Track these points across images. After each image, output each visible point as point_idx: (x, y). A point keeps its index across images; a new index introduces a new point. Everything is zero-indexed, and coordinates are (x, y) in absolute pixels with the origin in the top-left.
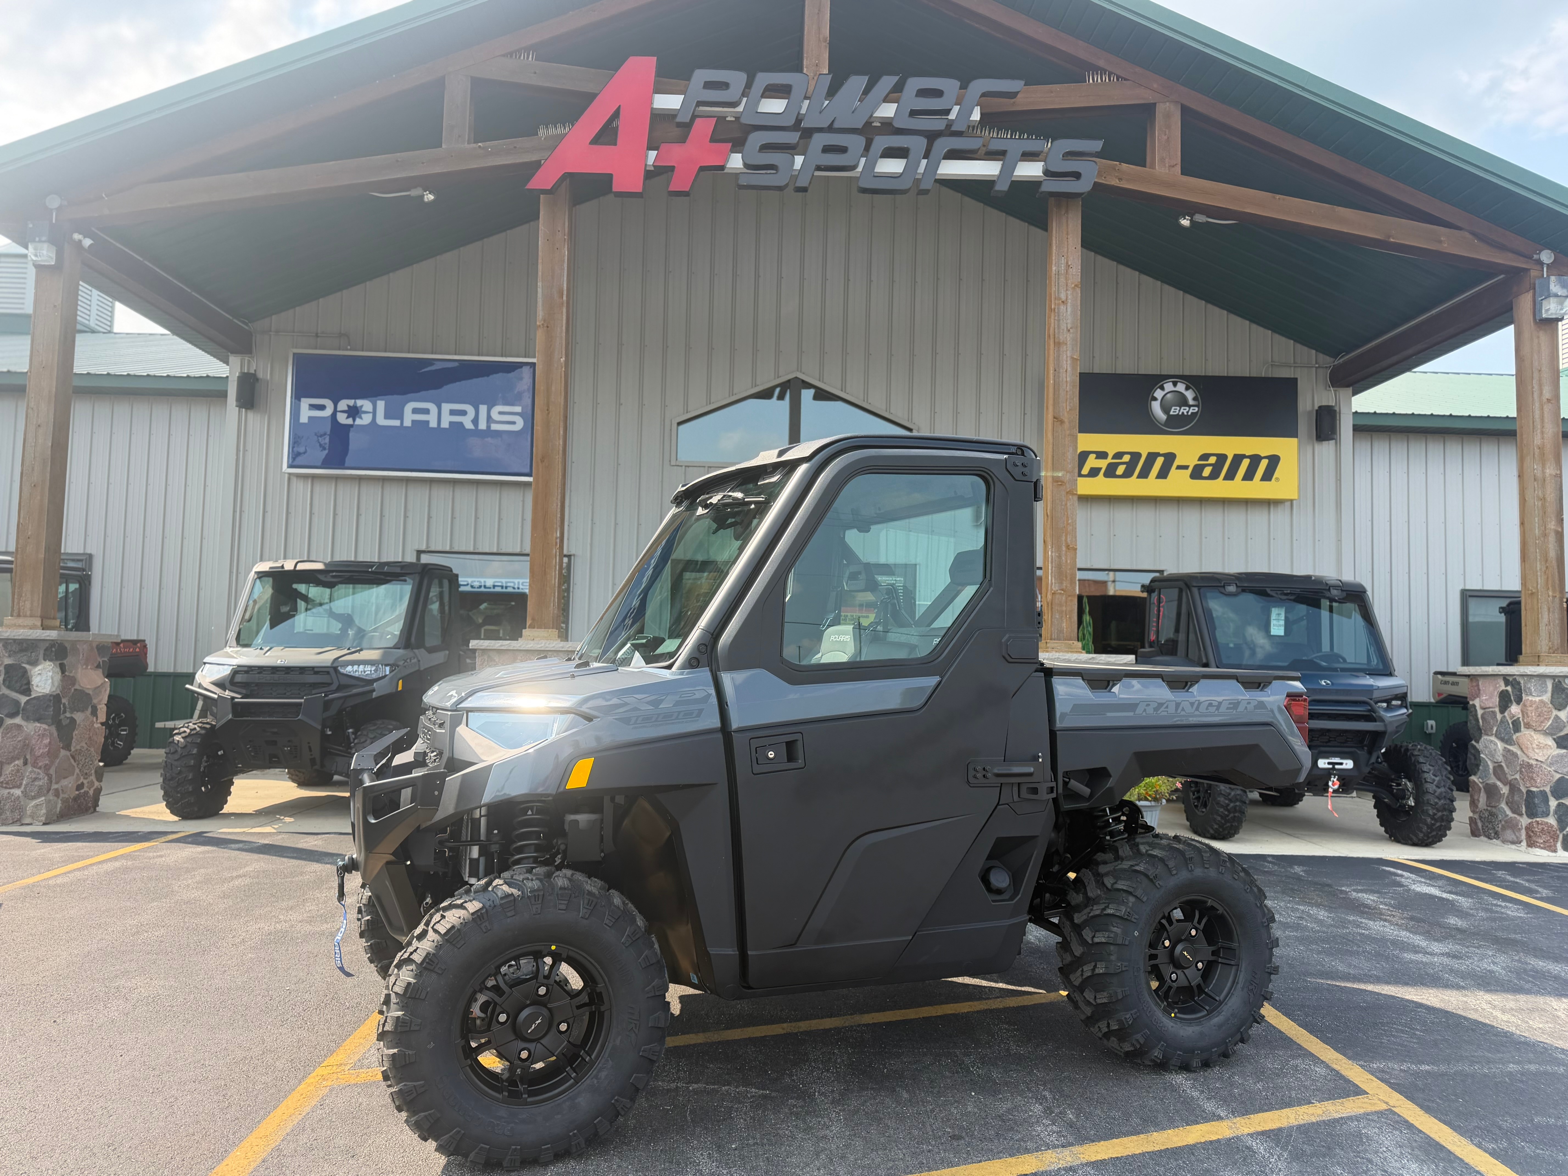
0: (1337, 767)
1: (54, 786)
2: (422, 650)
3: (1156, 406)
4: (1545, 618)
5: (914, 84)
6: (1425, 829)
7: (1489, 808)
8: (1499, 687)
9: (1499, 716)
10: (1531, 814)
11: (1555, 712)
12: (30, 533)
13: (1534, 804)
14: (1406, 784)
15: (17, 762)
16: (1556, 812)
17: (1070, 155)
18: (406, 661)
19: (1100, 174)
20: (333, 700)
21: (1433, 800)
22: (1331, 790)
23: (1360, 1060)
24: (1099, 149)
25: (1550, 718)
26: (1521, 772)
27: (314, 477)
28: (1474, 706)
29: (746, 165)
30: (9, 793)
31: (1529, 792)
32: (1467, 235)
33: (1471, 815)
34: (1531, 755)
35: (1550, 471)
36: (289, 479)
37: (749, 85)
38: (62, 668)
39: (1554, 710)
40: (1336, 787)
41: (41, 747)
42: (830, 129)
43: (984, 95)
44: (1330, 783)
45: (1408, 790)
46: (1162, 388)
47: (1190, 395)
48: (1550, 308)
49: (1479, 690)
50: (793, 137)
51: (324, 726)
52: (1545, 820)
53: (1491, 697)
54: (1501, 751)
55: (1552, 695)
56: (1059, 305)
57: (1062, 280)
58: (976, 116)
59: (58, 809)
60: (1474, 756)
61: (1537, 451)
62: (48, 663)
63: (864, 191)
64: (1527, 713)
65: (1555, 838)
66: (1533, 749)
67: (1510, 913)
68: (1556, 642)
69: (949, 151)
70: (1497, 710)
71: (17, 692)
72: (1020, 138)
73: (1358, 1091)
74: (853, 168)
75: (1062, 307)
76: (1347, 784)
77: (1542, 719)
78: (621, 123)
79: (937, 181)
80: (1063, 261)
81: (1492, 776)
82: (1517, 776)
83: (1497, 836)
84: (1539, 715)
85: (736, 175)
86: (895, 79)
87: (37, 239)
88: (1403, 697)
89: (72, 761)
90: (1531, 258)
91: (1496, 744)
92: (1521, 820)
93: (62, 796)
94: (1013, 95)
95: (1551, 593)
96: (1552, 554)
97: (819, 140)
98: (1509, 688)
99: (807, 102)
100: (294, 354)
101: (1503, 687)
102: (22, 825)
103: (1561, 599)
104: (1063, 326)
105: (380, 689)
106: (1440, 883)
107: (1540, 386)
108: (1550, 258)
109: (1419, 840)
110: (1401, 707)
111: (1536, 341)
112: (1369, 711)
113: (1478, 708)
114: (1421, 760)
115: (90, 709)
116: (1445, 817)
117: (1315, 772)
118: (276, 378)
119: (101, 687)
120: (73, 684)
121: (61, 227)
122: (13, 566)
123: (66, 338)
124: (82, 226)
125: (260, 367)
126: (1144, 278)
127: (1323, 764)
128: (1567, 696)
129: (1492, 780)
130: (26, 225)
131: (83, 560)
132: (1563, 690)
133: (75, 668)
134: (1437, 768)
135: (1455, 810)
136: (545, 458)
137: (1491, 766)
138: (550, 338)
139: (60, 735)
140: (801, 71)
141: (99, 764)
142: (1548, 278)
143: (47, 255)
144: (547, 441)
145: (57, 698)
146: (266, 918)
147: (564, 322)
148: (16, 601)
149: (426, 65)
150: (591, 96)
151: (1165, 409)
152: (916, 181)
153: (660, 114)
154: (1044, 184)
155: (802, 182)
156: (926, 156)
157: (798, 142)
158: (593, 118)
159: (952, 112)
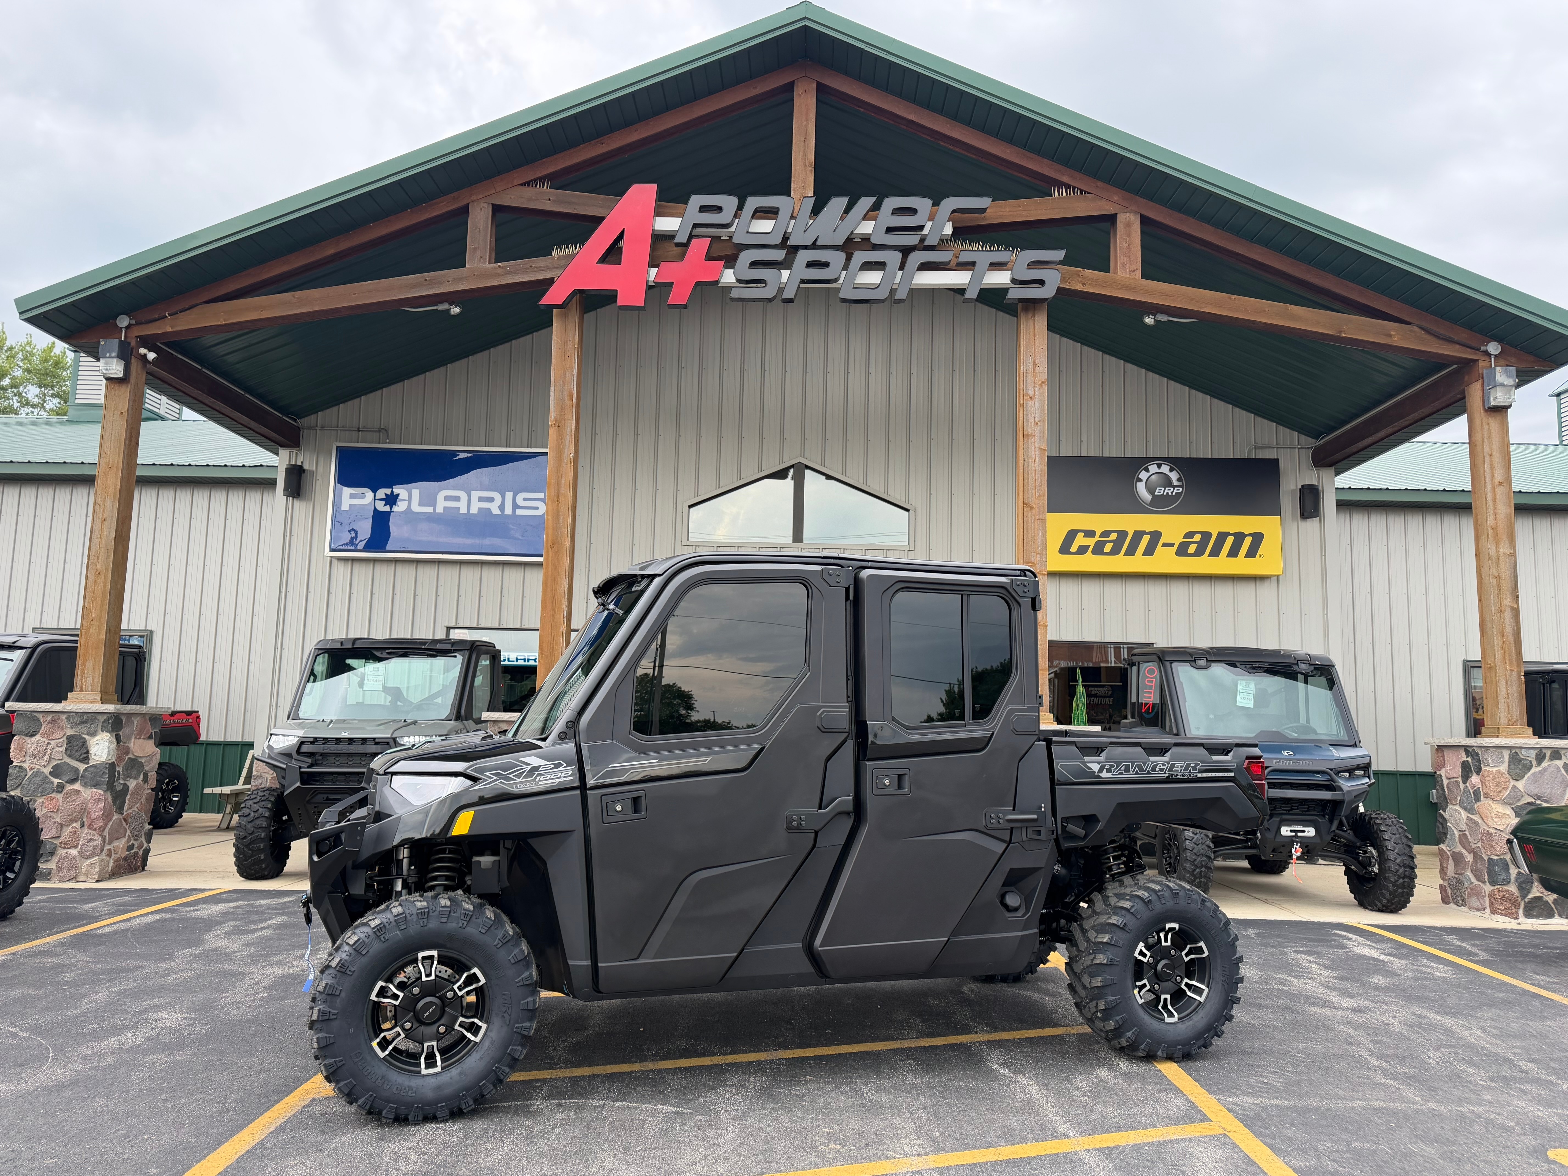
0: (1299, 834)
1: (107, 847)
3: (1141, 488)
4: (1503, 691)
5: (891, 203)
6: (1389, 895)
7: (1456, 876)
8: (1460, 758)
9: (1462, 786)
10: (1493, 882)
11: (1513, 783)
12: (93, 616)
13: (1496, 872)
14: (1371, 852)
15: (74, 825)
16: (1516, 880)
17: (1035, 264)
19: (1063, 279)
21: (1394, 867)
22: (1294, 857)
24: (1062, 259)
25: (1507, 788)
26: (1483, 840)
27: (354, 560)
28: (1441, 776)
29: (739, 281)
30: (67, 853)
31: (1490, 860)
32: (1416, 329)
33: (1441, 882)
34: (1490, 823)
35: (1505, 549)
36: (331, 562)
37: (740, 207)
38: (118, 739)
39: (1511, 780)
40: (1299, 854)
41: (97, 810)
42: (814, 246)
43: (954, 211)
44: (1293, 850)
45: (1373, 858)
46: (1147, 470)
47: (1174, 476)
48: (1498, 398)
49: (1444, 760)
50: (779, 255)
52: (1506, 888)
53: (1454, 768)
54: (1465, 820)
55: (1509, 765)
56: (1027, 400)
57: (1030, 377)
58: (948, 230)
59: (110, 868)
60: (1442, 824)
61: (1490, 532)
62: (105, 734)
63: (844, 301)
64: (1485, 784)
65: (1516, 904)
66: (1492, 818)
67: (1437, 973)
68: (1514, 713)
69: (922, 263)
70: (1460, 780)
71: (77, 760)
72: (990, 250)
74: (835, 280)
75: (1030, 403)
76: (1311, 852)
77: (1500, 789)
78: (623, 244)
79: (912, 290)
80: (1031, 360)
81: (1458, 844)
82: (1479, 845)
83: (1464, 903)
84: (1497, 785)
85: (728, 289)
86: (872, 200)
87: (108, 355)
88: (1366, 767)
89: (124, 823)
90: (1479, 350)
91: (1460, 813)
92: (1484, 887)
93: (113, 856)
94: (983, 210)
95: (1508, 668)
96: (1509, 630)
97: (803, 257)
98: (1469, 759)
99: (793, 222)
100: (337, 447)
101: (1465, 759)
102: (78, 882)
103: (1519, 673)
104: (1031, 420)
106: (1384, 946)
107: (1492, 468)
108: (1497, 349)
109: (1383, 906)
110: (1364, 776)
111: (1486, 427)
112: (1329, 780)
113: (1444, 778)
114: (1383, 828)
115: (142, 776)
116: (1406, 884)
117: (1278, 839)
118: (321, 469)
119: (152, 756)
120: (127, 753)
121: (129, 343)
122: (78, 645)
123: (130, 441)
124: (148, 342)
125: (306, 459)
126: (1129, 366)
127: (1285, 831)
128: (1524, 766)
129: (1459, 848)
130: (99, 342)
131: (143, 637)
132: (1520, 760)
133: (129, 738)
134: (1398, 836)
135: (1416, 877)
136: (554, 544)
137: (1457, 834)
138: (560, 436)
139: (114, 800)
140: (789, 195)
141: (148, 827)
142: (1495, 368)
143: (116, 368)
144: (556, 528)
145: (112, 766)
146: (279, 963)
147: (574, 422)
148: (79, 677)
149: (452, 195)
150: (599, 220)
151: (1151, 490)
152: (893, 291)
153: (661, 235)
154: (1010, 291)
155: (789, 294)
156: (902, 268)
157: (785, 258)
158: (600, 240)
159: (925, 228)
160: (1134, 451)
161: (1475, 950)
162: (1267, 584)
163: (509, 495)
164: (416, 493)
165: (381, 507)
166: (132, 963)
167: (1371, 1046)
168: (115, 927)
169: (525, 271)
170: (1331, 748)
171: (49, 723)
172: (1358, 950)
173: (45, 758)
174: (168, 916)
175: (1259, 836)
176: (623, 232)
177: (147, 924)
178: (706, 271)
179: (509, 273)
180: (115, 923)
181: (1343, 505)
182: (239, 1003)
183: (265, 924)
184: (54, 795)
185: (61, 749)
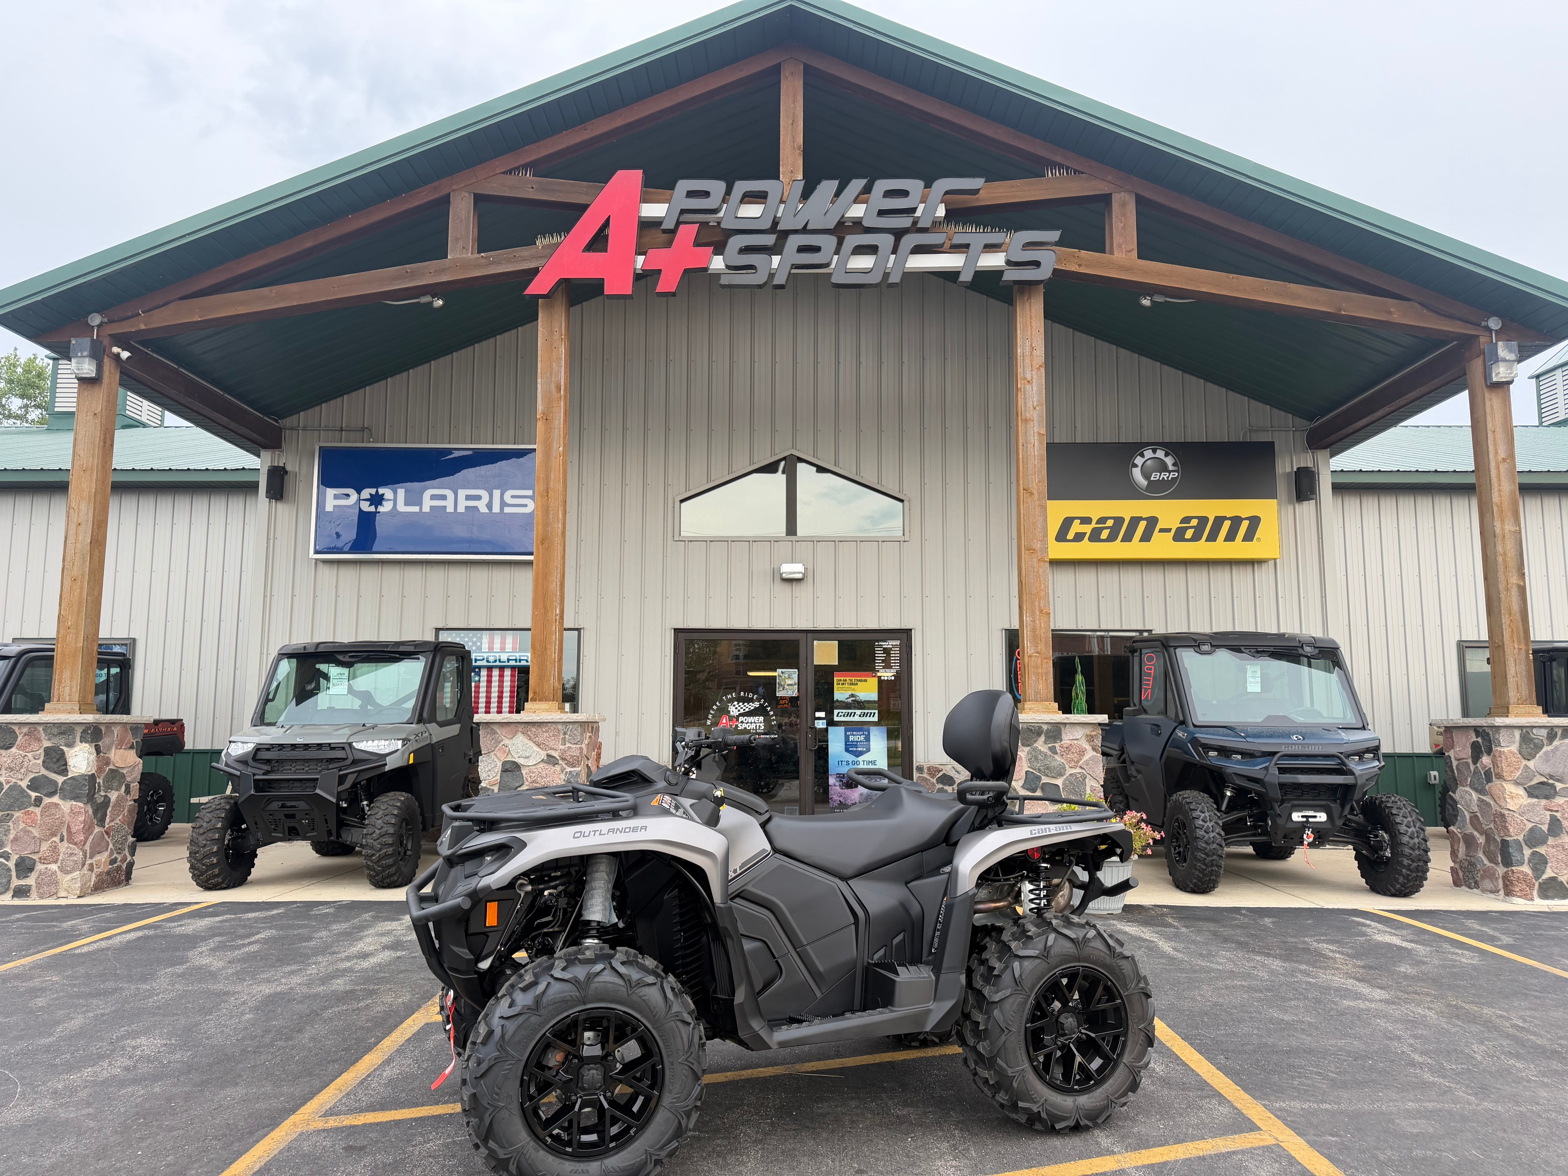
0: (1311, 820)
1: (89, 861)
2: (434, 724)
3: (1137, 473)
4: (1512, 669)
5: (882, 185)
6: (1401, 880)
7: (1468, 858)
8: (1470, 739)
9: (1472, 767)
10: (1507, 862)
11: (1525, 762)
12: (70, 624)
13: (1509, 853)
14: (1382, 836)
15: (54, 839)
16: (1529, 861)
17: (1030, 245)
18: (417, 735)
19: (1059, 261)
20: (347, 774)
21: (1407, 851)
22: (1305, 843)
23: (1264, 1099)
24: (1057, 239)
25: (1519, 768)
26: (1495, 822)
27: (339, 562)
28: (1449, 757)
29: (728, 267)
30: (45, 868)
31: (1503, 841)
32: (1416, 305)
33: (1452, 864)
34: (1503, 805)
35: (1509, 527)
36: (316, 563)
37: (728, 192)
38: (98, 750)
39: (1523, 760)
40: (1311, 840)
41: (77, 823)
42: (805, 230)
43: (947, 193)
44: (1305, 836)
45: (1385, 842)
46: (1142, 455)
47: (1169, 461)
48: (1500, 373)
49: (1453, 741)
50: (769, 240)
51: (339, 799)
52: (1520, 868)
53: (1464, 749)
54: (1476, 802)
55: (1520, 744)
56: (1025, 384)
57: (1027, 361)
58: (941, 212)
59: (92, 883)
60: (1452, 806)
61: (1495, 509)
62: (84, 745)
63: (836, 286)
64: (1497, 764)
65: (1531, 887)
66: (1505, 798)
67: (1464, 960)
68: (1524, 692)
69: (915, 246)
70: (1470, 761)
71: (55, 772)
72: (984, 232)
73: (1253, 1127)
74: (827, 265)
75: (1028, 387)
76: (1322, 838)
77: (1512, 769)
78: (611, 231)
79: (905, 274)
80: (1028, 343)
81: (1469, 826)
82: (1492, 826)
83: (1477, 884)
84: (1509, 766)
85: (717, 276)
86: (863, 182)
87: (79, 354)
88: (1375, 750)
89: (106, 837)
90: (1479, 325)
91: (1470, 795)
92: (1498, 869)
93: (95, 870)
94: (976, 192)
95: (1517, 647)
96: (1516, 607)
97: (794, 242)
98: (1479, 739)
99: (783, 206)
100: (320, 447)
101: (1474, 739)
102: (58, 898)
103: (1527, 651)
104: (1030, 404)
105: (391, 764)
106: (1404, 932)
107: (1495, 445)
108: (1498, 323)
109: (1397, 891)
110: (1373, 759)
111: (1488, 404)
112: (1339, 764)
113: (1453, 759)
114: (1394, 811)
115: (123, 788)
116: (1420, 868)
117: (1289, 825)
118: (304, 470)
119: (134, 767)
120: (108, 764)
121: (101, 343)
122: (55, 653)
123: (105, 442)
124: (123, 341)
125: (288, 460)
126: (1122, 351)
127: (1296, 817)
128: (1536, 746)
129: (1470, 830)
130: (70, 341)
131: (126, 645)
132: (1532, 740)
133: (109, 749)
134: (1409, 819)
135: (1430, 860)
136: (545, 540)
137: (1468, 816)
138: (549, 430)
139: (95, 812)
140: (778, 178)
141: (131, 839)
142: (1496, 343)
143: (88, 368)
144: (546, 524)
145: (92, 777)
146: (268, 981)
147: (562, 414)
148: (56, 687)
149: (433, 185)
150: (583, 208)
151: (1146, 475)
152: (886, 275)
153: (648, 222)
154: (1006, 273)
155: (780, 280)
156: (894, 252)
157: (775, 244)
158: (586, 227)
159: (918, 210)
160: (1130, 438)
161: (1497, 934)
162: (1264, 567)
163: (497, 493)
164: (401, 493)
165: (366, 507)
166: (110, 985)
167: (1412, 1041)
168: (95, 946)
169: (509, 261)
170: (1340, 731)
171: (25, 735)
172: (1380, 938)
173: (22, 771)
174: (152, 932)
175: (1270, 823)
176: (608, 220)
177: (129, 942)
178: (694, 257)
179: (493, 263)
180: (95, 942)
181: (1339, 489)
182: (224, 1026)
183: (253, 939)
184: (31, 809)
185: (38, 762)
